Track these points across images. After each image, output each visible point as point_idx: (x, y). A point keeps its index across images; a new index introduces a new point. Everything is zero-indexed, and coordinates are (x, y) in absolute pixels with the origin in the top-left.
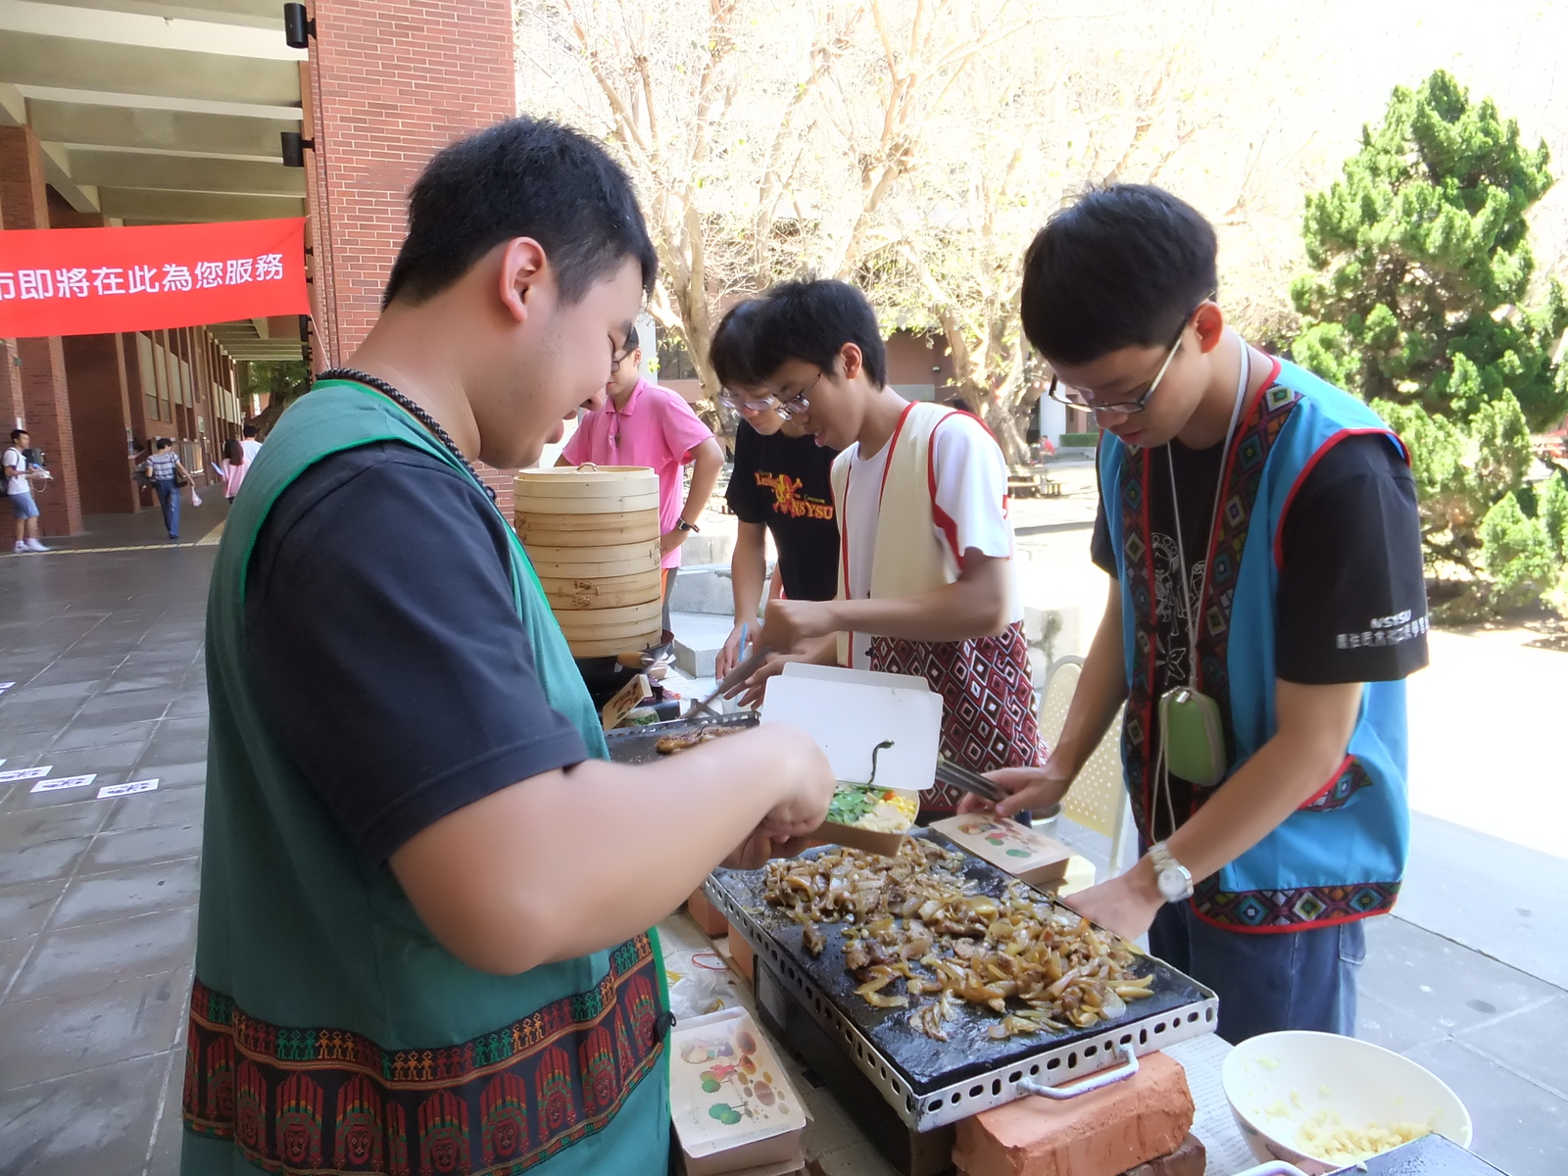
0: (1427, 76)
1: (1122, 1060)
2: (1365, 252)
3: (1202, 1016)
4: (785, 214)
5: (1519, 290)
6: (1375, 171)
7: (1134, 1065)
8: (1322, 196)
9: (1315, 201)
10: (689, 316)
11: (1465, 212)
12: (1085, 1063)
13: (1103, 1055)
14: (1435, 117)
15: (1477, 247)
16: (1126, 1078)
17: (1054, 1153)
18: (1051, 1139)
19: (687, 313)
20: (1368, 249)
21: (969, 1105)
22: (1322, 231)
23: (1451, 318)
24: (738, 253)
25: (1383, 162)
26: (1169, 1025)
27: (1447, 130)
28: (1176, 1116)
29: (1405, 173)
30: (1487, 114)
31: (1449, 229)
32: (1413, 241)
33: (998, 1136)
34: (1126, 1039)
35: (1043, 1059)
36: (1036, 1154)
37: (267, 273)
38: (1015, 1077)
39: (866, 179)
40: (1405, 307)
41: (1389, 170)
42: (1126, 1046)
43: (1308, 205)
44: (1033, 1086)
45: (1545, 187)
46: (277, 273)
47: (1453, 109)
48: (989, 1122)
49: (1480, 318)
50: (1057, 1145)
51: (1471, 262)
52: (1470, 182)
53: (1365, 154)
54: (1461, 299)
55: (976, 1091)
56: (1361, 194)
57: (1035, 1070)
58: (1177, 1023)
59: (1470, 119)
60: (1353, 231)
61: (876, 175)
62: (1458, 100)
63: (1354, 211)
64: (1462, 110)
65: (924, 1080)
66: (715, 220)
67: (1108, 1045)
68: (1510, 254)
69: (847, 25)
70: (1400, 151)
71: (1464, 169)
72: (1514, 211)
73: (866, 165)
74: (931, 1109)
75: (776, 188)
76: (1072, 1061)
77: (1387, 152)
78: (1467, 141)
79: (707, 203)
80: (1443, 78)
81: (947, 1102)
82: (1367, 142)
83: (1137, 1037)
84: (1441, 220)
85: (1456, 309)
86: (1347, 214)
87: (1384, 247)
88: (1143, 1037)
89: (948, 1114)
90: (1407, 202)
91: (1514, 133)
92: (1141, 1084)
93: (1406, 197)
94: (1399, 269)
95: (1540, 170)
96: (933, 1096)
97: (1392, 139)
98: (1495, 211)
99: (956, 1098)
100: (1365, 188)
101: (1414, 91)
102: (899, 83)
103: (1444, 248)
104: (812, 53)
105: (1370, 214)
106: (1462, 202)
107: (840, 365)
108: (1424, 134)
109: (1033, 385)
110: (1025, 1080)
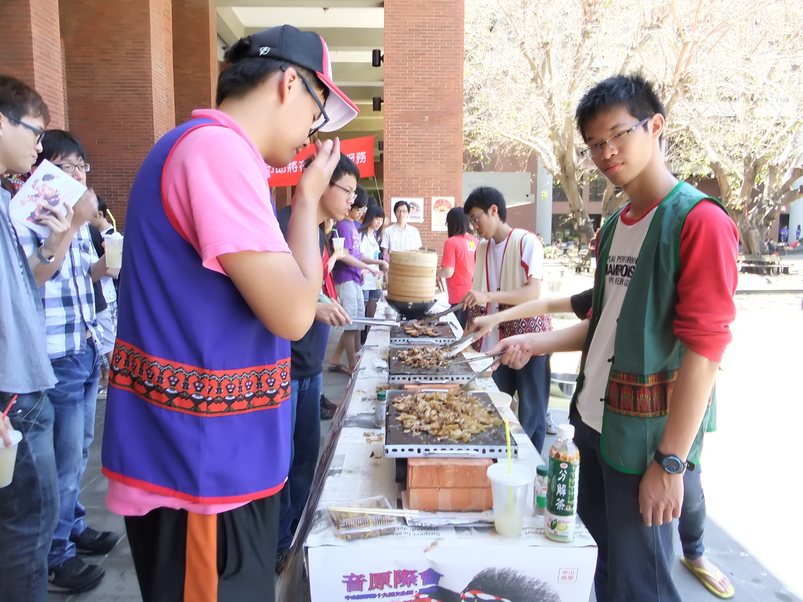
10: (565, 170)
37: (360, 160)
46: (364, 160)
73: (663, 89)
107: (490, 211)
109: (774, 208)
110: (418, 380)
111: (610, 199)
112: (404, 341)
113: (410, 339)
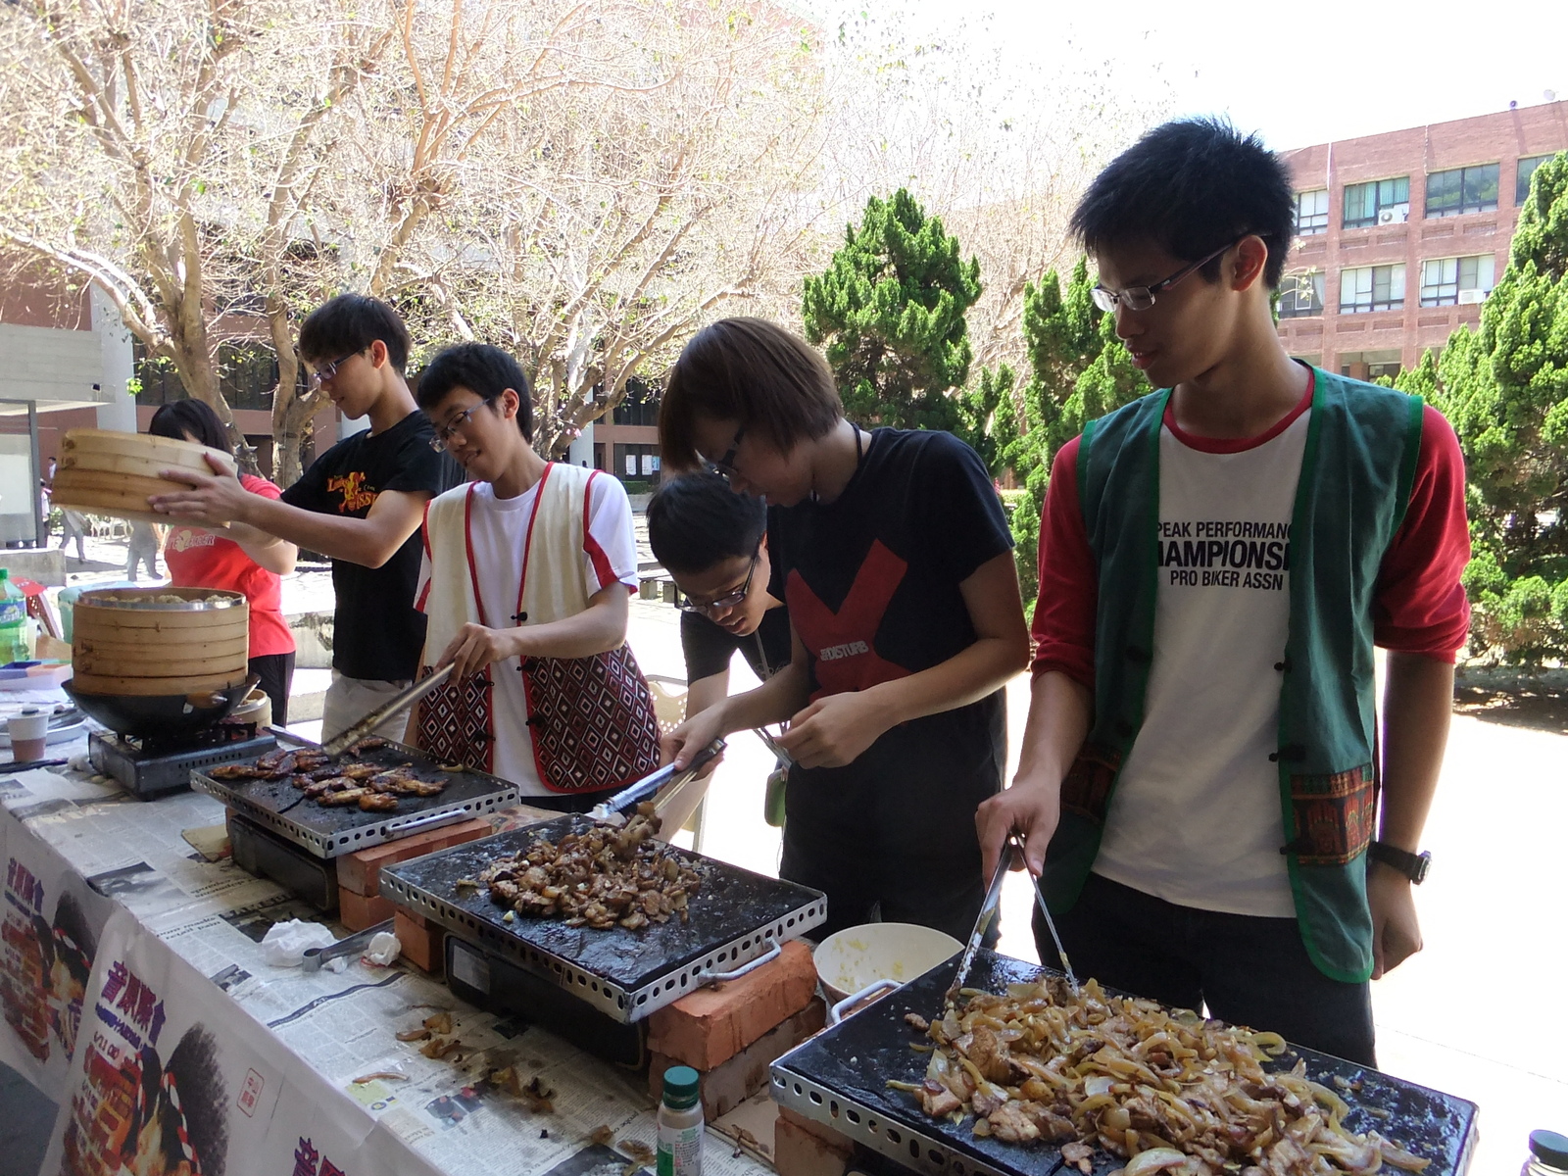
0: (894, 192)
1: (770, 947)
2: (852, 332)
3: (817, 911)
4: (298, 235)
5: (961, 376)
6: (857, 264)
7: (778, 949)
8: (817, 280)
9: (813, 285)
10: (182, 335)
11: (924, 308)
12: (742, 954)
13: (755, 947)
14: (901, 228)
15: (932, 338)
16: (773, 959)
17: (730, 1016)
18: (727, 1006)
19: (178, 332)
20: (854, 331)
21: (667, 996)
22: (818, 311)
23: (915, 394)
24: (243, 269)
25: (864, 258)
26: (797, 920)
27: (910, 239)
28: (807, 981)
29: (879, 268)
30: (937, 231)
31: (913, 318)
32: (887, 327)
33: (690, 1012)
34: (769, 934)
35: (714, 954)
36: (719, 1018)
38: (696, 970)
39: (396, 212)
40: (881, 382)
41: (868, 266)
42: (769, 939)
43: (807, 288)
44: (710, 975)
45: (978, 295)
47: (914, 223)
48: (682, 1006)
49: (935, 393)
50: (733, 1009)
51: (929, 349)
52: (926, 282)
53: (849, 250)
54: (922, 379)
55: (670, 985)
56: (847, 283)
57: (709, 964)
58: (801, 918)
59: (926, 231)
60: (841, 314)
61: (406, 207)
62: (916, 216)
63: (842, 298)
64: (920, 226)
65: (631, 982)
66: (213, 230)
67: (758, 939)
68: (956, 346)
69: (373, 47)
70: (877, 252)
71: (922, 274)
72: (958, 310)
73: (394, 195)
74: (639, 1003)
75: (291, 206)
76: (734, 955)
77: (867, 251)
78: (923, 250)
79: (203, 211)
80: (905, 196)
81: (650, 995)
82: (851, 240)
83: (776, 931)
84: (906, 313)
85: (918, 387)
86: (838, 299)
87: (867, 328)
88: (780, 932)
89: (652, 1005)
90: (882, 295)
91: (956, 249)
92: (784, 960)
93: (881, 289)
94: (877, 350)
95: (973, 280)
96: (640, 992)
97: (870, 240)
98: (945, 309)
99: (656, 992)
100: (850, 279)
101: (885, 202)
102: (432, 117)
103: (909, 336)
104: (334, 71)
105: (855, 303)
106: (921, 299)
108: (892, 238)
109: (564, 432)
110: (704, 972)
111: (289, 405)
112: (371, 833)
113: (390, 825)
